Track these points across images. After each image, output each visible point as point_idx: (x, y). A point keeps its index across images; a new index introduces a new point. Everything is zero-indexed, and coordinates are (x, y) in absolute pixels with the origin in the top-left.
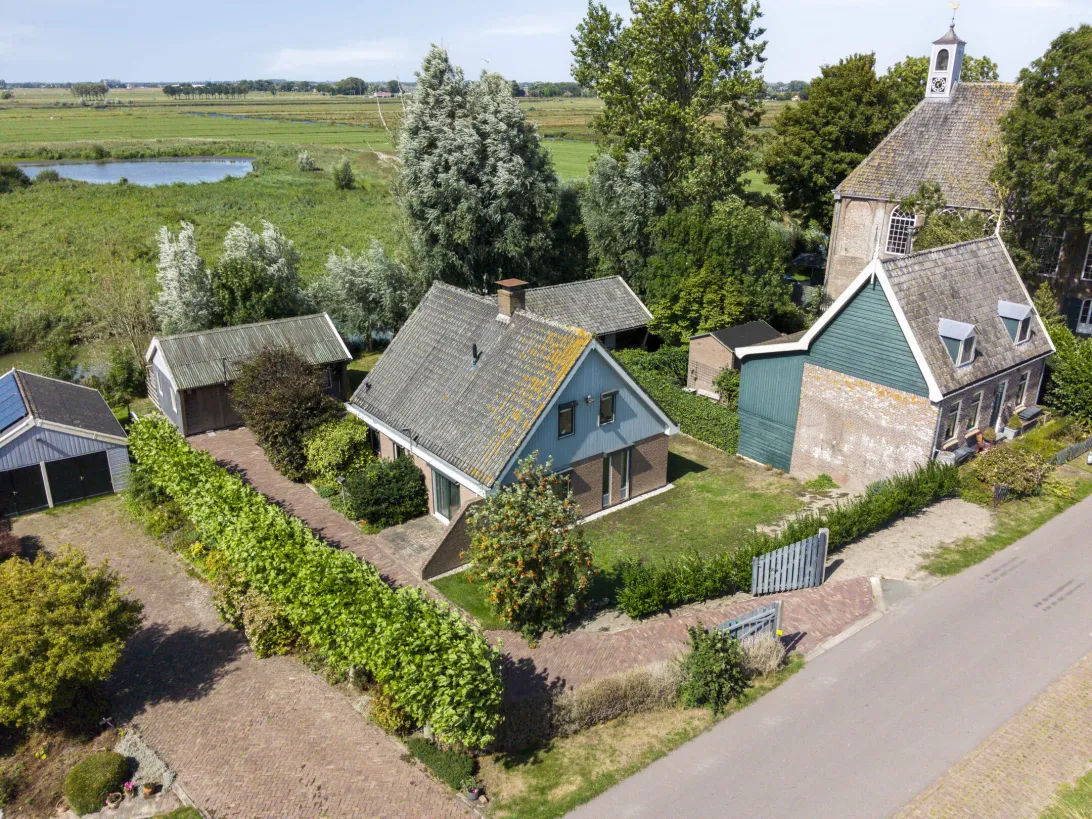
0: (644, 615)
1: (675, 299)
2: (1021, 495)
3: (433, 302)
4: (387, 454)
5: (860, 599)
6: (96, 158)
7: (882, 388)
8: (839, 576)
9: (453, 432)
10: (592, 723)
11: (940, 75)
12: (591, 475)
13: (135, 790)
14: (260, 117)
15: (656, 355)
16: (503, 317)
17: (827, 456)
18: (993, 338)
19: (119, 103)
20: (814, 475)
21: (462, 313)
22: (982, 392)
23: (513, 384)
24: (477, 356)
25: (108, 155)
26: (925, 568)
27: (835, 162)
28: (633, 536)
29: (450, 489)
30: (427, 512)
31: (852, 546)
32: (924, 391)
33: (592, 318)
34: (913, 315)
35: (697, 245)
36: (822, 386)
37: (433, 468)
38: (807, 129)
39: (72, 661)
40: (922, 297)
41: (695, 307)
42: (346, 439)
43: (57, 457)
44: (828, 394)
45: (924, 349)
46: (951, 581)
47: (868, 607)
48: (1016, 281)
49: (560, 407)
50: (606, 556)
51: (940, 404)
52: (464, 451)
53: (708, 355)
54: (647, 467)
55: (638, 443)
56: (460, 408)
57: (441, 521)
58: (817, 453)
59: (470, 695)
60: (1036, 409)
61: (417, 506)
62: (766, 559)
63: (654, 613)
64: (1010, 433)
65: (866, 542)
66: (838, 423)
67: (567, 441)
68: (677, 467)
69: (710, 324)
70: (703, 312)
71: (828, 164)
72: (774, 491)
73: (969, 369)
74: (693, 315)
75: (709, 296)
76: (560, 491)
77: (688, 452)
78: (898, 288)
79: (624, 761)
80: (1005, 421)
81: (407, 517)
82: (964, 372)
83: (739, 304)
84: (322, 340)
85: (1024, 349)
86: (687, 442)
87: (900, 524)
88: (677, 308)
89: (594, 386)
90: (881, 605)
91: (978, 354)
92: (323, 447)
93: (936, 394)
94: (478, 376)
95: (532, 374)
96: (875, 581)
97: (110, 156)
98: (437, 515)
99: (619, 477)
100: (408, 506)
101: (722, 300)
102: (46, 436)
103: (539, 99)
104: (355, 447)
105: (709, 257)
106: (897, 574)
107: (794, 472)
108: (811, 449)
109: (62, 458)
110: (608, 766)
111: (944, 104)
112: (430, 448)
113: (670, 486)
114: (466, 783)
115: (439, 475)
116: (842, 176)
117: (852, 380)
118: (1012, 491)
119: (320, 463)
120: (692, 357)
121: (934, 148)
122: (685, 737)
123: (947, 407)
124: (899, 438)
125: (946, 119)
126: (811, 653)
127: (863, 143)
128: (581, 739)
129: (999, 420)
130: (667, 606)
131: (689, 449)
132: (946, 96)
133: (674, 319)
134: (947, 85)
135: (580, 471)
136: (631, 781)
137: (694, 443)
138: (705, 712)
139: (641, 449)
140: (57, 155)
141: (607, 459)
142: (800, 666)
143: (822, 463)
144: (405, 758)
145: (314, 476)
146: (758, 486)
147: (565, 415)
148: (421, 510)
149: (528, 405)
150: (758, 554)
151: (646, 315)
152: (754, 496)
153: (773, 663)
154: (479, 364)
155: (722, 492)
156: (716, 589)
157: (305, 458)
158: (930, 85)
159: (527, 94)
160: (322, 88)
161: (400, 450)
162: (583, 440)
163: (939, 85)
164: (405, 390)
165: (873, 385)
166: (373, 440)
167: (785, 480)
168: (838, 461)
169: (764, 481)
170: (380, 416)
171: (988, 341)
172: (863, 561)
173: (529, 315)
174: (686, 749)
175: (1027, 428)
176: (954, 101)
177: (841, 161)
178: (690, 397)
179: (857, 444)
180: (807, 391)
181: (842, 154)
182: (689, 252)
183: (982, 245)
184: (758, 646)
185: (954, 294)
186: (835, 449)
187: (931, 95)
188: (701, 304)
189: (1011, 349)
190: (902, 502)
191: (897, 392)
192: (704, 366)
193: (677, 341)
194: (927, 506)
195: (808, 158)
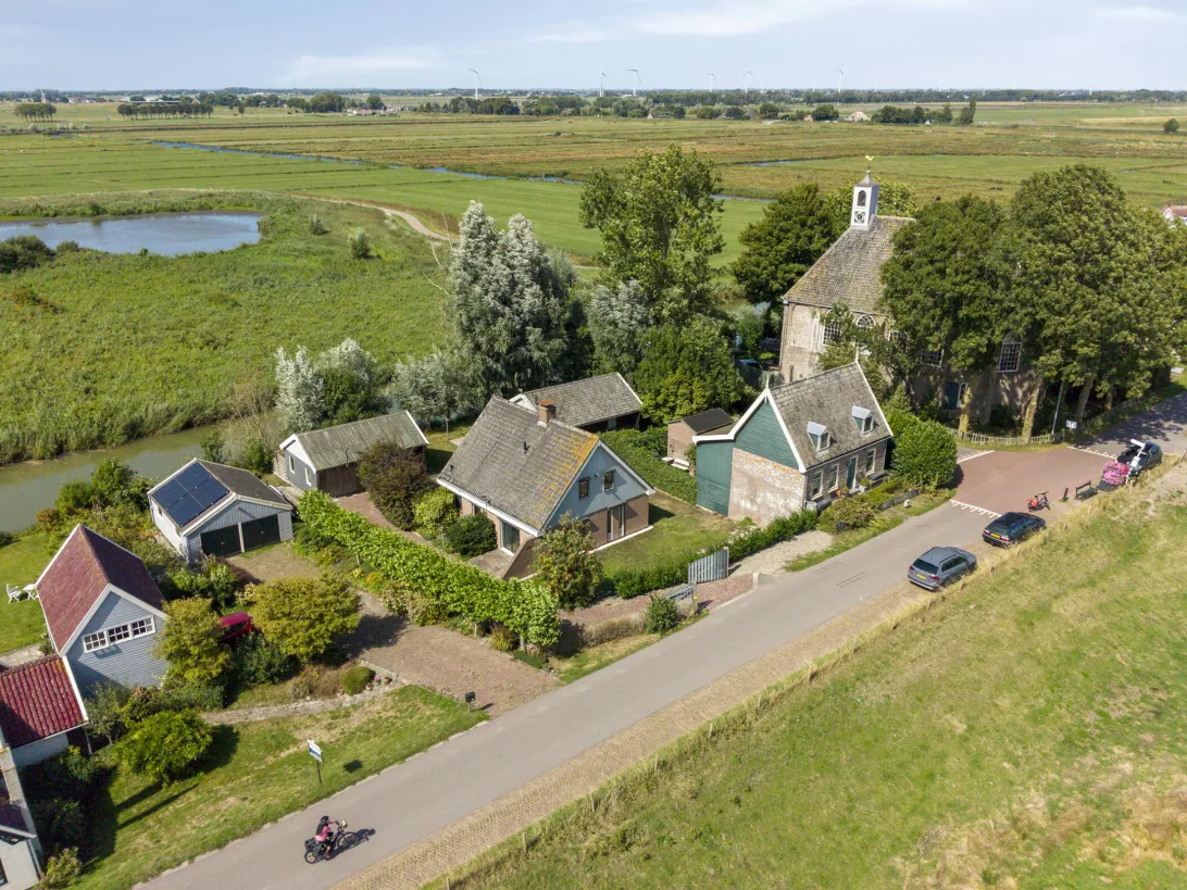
0: (629, 597)
1: (658, 393)
2: (855, 527)
3: (492, 410)
4: (467, 511)
5: (747, 583)
6: (93, 215)
7: (776, 464)
8: (738, 573)
9: (513, 497)
10: (602, 642)
11: (860, 209)
12: (600, 521)
13: (379, 681)
14: (236, 149)
15: (645, 435)
16: (542, 423)
17: (748, 505)
18: (846, 431)
19: (74, 128)
20: (742, 518)
21: (513, 419)
22: (838, 465)
23: (551, 468)
24: (526, 449)
25: (105, 212)
26: (785, 568)
27: (785, 272)
28: (626, 558)
29: (512, 534)
30: (496, 548)
31: (749, 558)
32: (796, 466)
33: (599, 406)
34: (789, 421)
35: (675, 354)
36: (745, 463)
37: (500, 519)
38: (765, 245)
39: (338, 621)
40: (797, 409)
41: (672, 398)
42: (441, 502)
43: (248, 519)
44: (747, 467)
45: (795, 442)
46: (798, 574)
47: (749, 587)
48: (867, 392)
49: (580, 481)
50: (611, 570)
51: (805, 474)
52: (522, 508)
53: (680, 434)
54: (634, 514)
55: (628, 501)
56: (517, 482)
57: (507, 554)
58: (743, 503)
59: (545, 621)
60: (882, 472)
61: (491, 543)
62: (695, 565)
63: (636, 595)
64: (862, 488)
65: (757, 555)
66: (754, 485)
67: (584, 501)
68: (655, 514)
69: (683, 411)
70: (678, 402)
71: (780, 274)
72: (716, 528)
73: (826, 452)
74: (671, 404)
75: (681, 391)
76: (583, 532)
77: (664, 504)
78: (781, 405)
79: (617, 655)
80: (859, 480)
81: (485, 550)
82: (822, 454)
83: (704, 396)
84: (407, 431)
85: (868, 436)
86: (663, 497)
87: (779, 545)
88: (660, 399)
89: (601, 468)
90: (756, 586)
91: (832, 441)
92: (425, 509)
93: (803, 469)
94: (528, 462)
95: (563, 462)
96: (755, 575)
97: (107, 213)
98: (503, 549)
99: (617, 522)
100: (485, 544)
101: (692, 393)
102: (243, 506)
103: (535, 117)
104: (446, 508)
105: (682, 362)
106: (767, 571)
107: (730, 516)
108: (741, 502)
109: (252, 519)
110: (610, 656)
111: (863, 232)
112: (500, 508)
113: (651, 527)
114: (544, 666)
115: (505, 525)
116: (791, 283)
117: (759, 458)
118: (848, 525)
119: (424, 519)
120: (670, 435)
121: (855, 268)
122: (647, 644)
123: (811, 475)
124: (786, 494)
125: (865, 243)
126: (713, 609)
127: (807, 258)
128: (597, 648)
129: (855, 481)
130: (643, 592)
131: (665, 502)
132: (865, 226)
133: (657, 406)
134: (866, 218)
135: (592, 518)
136: (621, 662)
137: (669, 498)
138: (658, 635)
139: (631, 504)
140: (52, 213)
141: (610, 512)
142: (707, 615)
143: (746, 510)
144: (513, 660)
145: (418, 527)
146: (706, 525)
147: (583, 487)
148: (492, 547)
149: (561, 480)
150: (692, 561)
151: (637, 402)
152: (702, 532)
153: (692, 612)
154: (528, 454)
155: (683, 530)
156: (669, 581)
157: (413, 515)
158: (853, 217)
159: (522, 111)
160: (295, 104)
161: (477, 509)
162: (593, 499)
163: (860, 217)
164: (478, 470)
165: (771, 462)
166: (457, 502)
167: (724, 522)
168: (755, 509)
169: (711, 523)
170: (462, 487)
171: (842, 433)
172: (751, 566)
173: (559, 423)
174: (647, 649)
175: (874, 485)
176: (872, 229)
177: (789, 272)
178: (666, 466)
179: (765, 497)
180: (735, 465)
181: (791, 265)
182: (668, 358)
183: (845, 370)
184: (683, 605)
185: (821, 405)
186: (753, 501)
187: (855, 225)
188: (676, 396)
189: (859, 437)
190: (779, 532)
191: (784, 467)
192: (678, 442)
193: (660, 423)
194: (797, 534)
195: (765, 268)
